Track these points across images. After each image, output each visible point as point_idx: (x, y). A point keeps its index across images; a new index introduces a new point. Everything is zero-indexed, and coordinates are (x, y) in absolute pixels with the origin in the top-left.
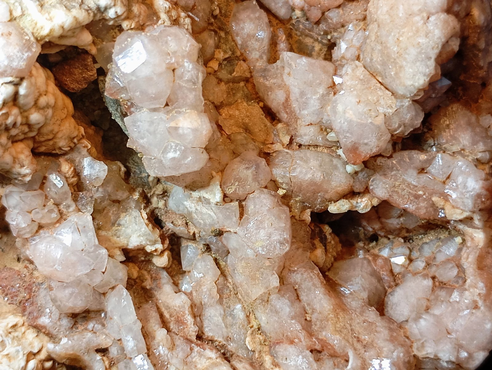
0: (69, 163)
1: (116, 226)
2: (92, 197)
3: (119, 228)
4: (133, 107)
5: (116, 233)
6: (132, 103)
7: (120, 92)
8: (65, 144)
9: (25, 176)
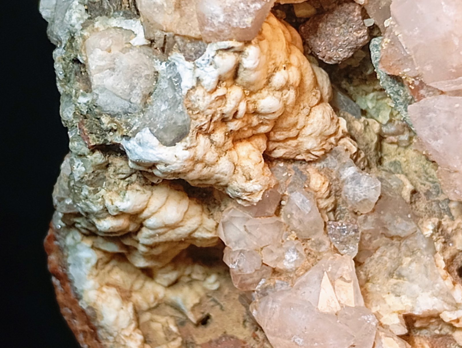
0: (322, 175)
1: (395, 277)
2: (356, 231)
3: (399, 281)
4: (422, 88)
5: (395, 289)
6: (421, 82)
7: (402, 64)
8: (315, 145)
9: (252, 193)
